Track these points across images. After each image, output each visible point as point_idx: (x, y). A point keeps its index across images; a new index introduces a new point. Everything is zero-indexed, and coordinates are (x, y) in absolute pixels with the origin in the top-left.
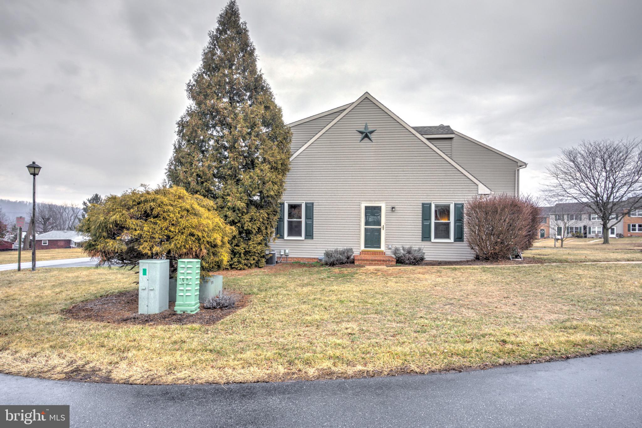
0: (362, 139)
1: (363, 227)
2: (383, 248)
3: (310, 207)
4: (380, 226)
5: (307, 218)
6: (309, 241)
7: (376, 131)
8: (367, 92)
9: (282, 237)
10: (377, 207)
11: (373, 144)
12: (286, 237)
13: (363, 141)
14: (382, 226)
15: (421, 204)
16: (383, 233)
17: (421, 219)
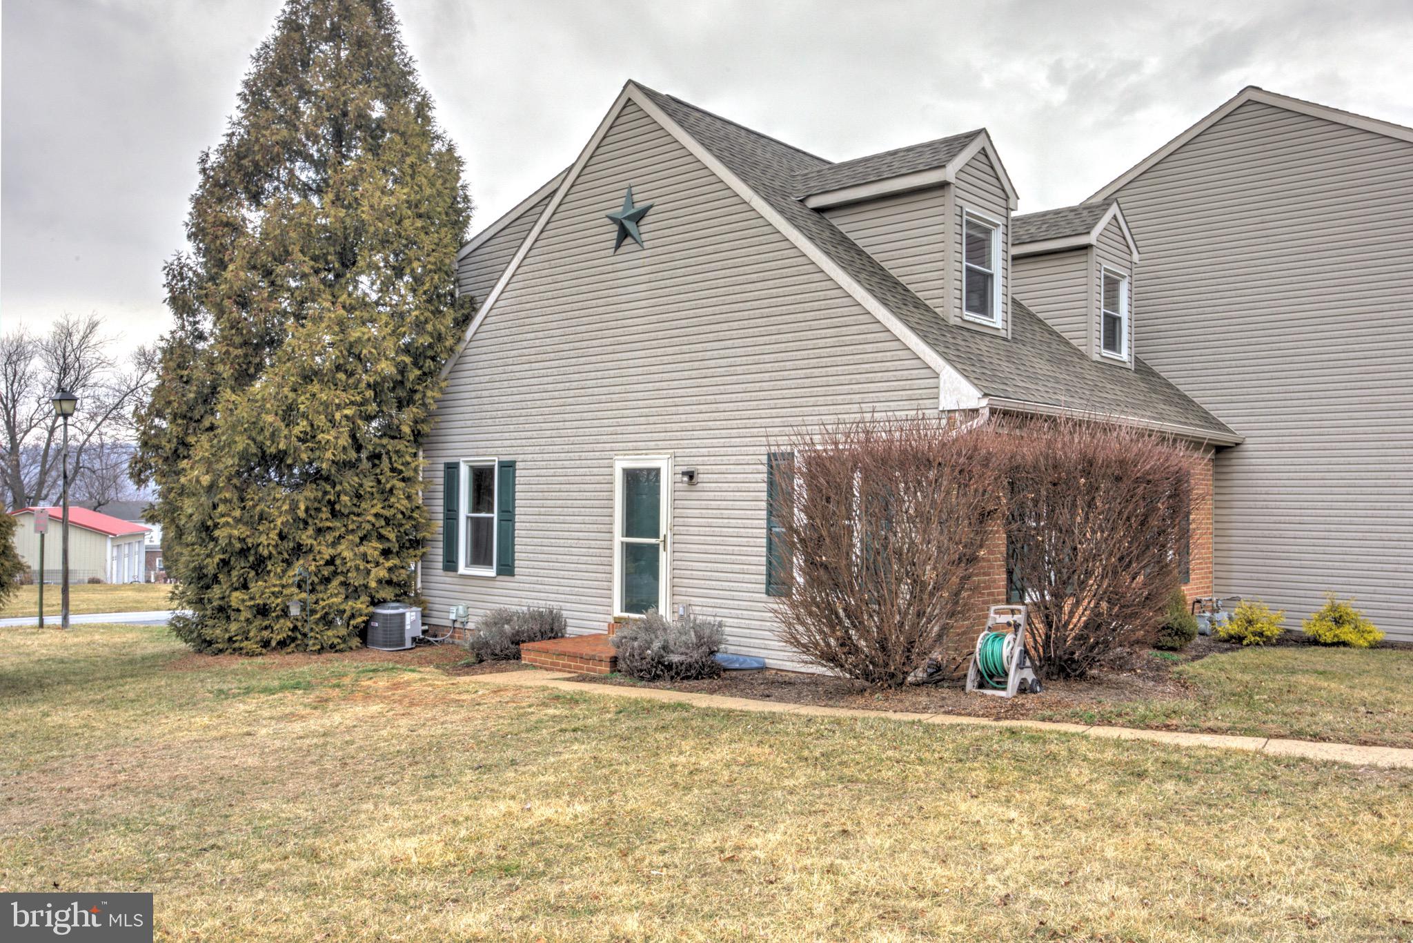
0: (618, 246)
1: (619, 538)
2: (664, 609)
3: (508, 467)
4: (657, 535)
5: (501, 511)
6: (505, 581)
7: (651, 211)
8: (631, 82)
9: (455, 569)
10: (650, 471)
11: (645, 253)
12: (462, 569)
13: (621, 250)
14: (662, 538)
15: (764, 459)
16: (664, 558)
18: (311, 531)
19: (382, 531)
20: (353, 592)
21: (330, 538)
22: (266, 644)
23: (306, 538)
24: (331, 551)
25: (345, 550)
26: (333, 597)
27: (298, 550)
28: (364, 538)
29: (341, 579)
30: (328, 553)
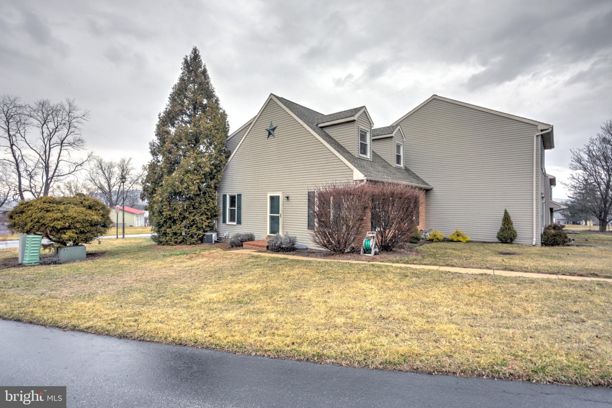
0: (268, 137)
1: (269, 214)
2: (281, 233)
3: (240, 196)
4: (279, 214)
5: (238, 207)
6: (239, 226)
7: (277, 128)
8: (271, 94)
9: (225, 223)
10: (277, 196)
11: (275, 139)
12: (227, 223)
13: (269, 138)
15: (307, 193)
16: (281, 219)
17: (307, 208)
18: (188, 213)
19: (207, 213)
20: (199, 229)
21: (193, 214)
22: (176, 242)
23: (186, 214)
24: (193, 218)
25: (197, 218)
26: (194, 230)
27: (184, 218)
28: (202, 215)
29: (196, 225)
30: (192, 218)
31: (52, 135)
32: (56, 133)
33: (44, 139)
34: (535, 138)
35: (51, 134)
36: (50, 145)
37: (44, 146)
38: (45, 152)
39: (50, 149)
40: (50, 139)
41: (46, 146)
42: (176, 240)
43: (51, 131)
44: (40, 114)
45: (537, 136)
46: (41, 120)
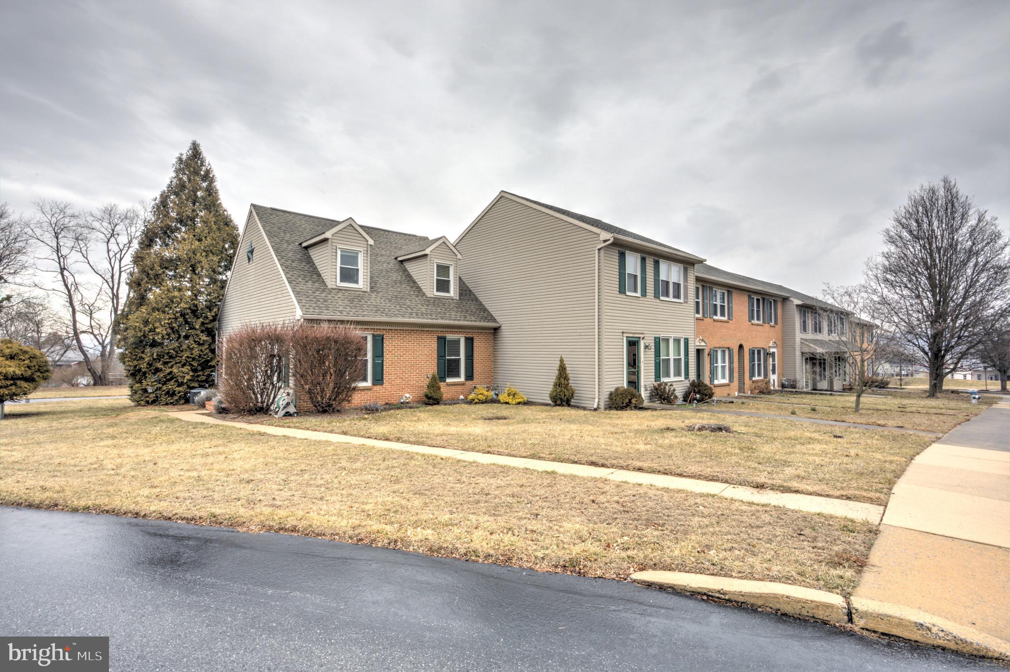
0: (249, 261)
7: (255, 250)
8: (252, 204)
11: (254, 264)
13: (250, 263)
18: (161, 362)
19: (192, 363)
20: (180, 385)
21: (170, 365)
22: (147, 402)
23: (159, 365)
24: (170, 370)
25: (175, 370)
26: (171, 385)
27: (157, 370)
28: (183, 366)
29: (175, 379)
30: (168, 371)
31: (124, 252)
32: (129, 250)
33: (110, 260)
34: (597, 252)
35: (121, 251)
36: (120, 268)
37: (110, 269)
38: (112, 277)
39: (120, 272)
40: (121, 259)
41: (113, 269)
42: (148, 399)
43: (121, 247)
44: (105, 224)
45: (599, 250)
46: (106, 232)
